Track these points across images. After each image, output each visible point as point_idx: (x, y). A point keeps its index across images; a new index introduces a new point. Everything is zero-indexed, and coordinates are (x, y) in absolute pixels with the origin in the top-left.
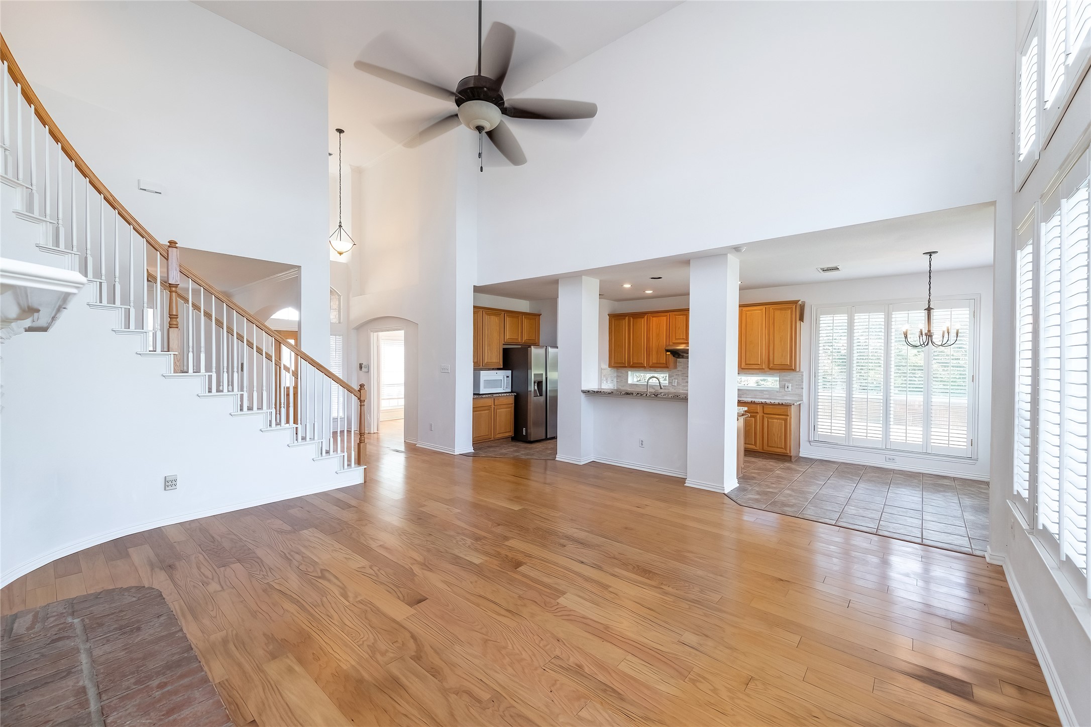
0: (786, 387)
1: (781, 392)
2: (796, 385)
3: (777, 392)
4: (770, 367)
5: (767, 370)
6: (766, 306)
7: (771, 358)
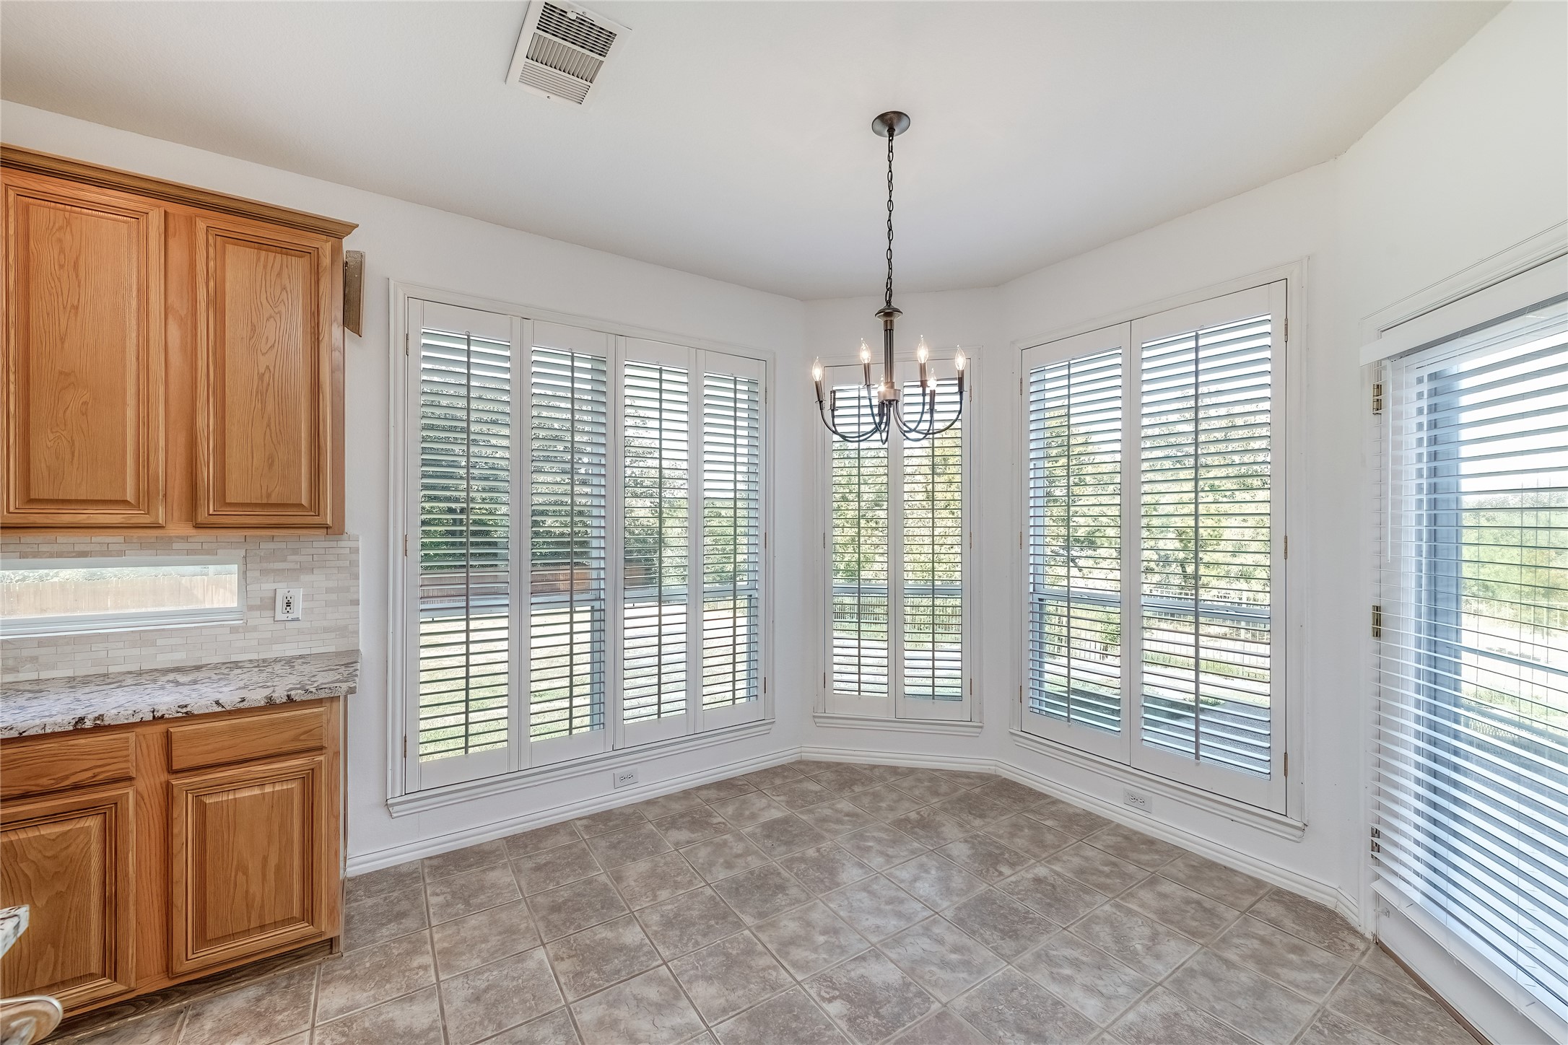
0: (280, 604)
1: (255, 629)
2: (328, 590)
3: (234, 630)
4: (202, 517)
5: (180, 529)
6: (172, 208)
7: (207, 473)
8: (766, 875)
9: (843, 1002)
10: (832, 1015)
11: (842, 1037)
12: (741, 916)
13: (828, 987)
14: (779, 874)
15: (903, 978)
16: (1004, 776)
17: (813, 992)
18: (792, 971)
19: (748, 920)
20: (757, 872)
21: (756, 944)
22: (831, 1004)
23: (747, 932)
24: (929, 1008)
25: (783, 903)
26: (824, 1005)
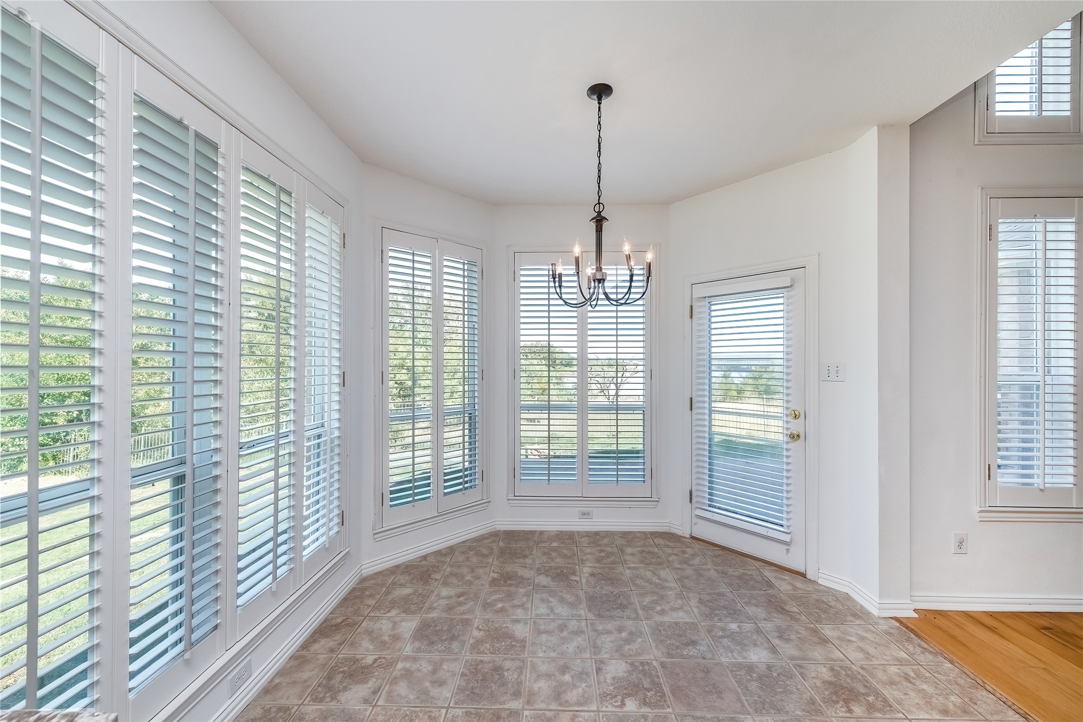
8: (476, 669)
9: (629, 698)
10: (636, 710)
11: (656, 716)
12: (506, 706)
13: (612, 699)
14: (481, 661)
15: (626, 662)
16: (502, 529)
17: (610, 708)
18: (585, 708)
19: (514, 705)
20: (467, 672)
21: (543, 713)
22: (627, 705)
23: (526, 713)
24: (654, 666)
25: (516, 677)
26: (625, 709)
